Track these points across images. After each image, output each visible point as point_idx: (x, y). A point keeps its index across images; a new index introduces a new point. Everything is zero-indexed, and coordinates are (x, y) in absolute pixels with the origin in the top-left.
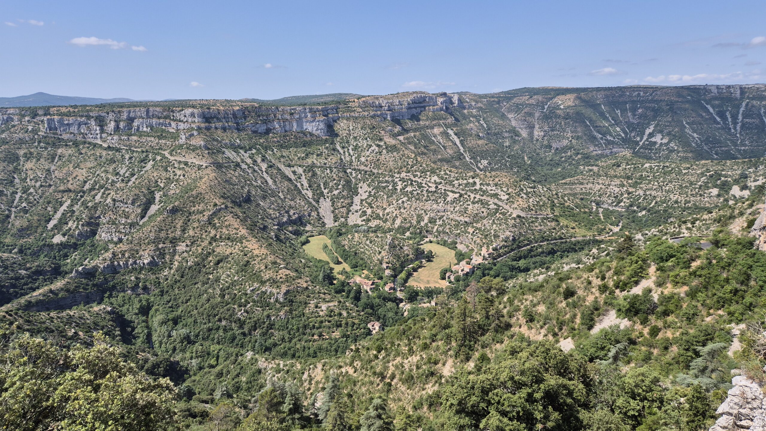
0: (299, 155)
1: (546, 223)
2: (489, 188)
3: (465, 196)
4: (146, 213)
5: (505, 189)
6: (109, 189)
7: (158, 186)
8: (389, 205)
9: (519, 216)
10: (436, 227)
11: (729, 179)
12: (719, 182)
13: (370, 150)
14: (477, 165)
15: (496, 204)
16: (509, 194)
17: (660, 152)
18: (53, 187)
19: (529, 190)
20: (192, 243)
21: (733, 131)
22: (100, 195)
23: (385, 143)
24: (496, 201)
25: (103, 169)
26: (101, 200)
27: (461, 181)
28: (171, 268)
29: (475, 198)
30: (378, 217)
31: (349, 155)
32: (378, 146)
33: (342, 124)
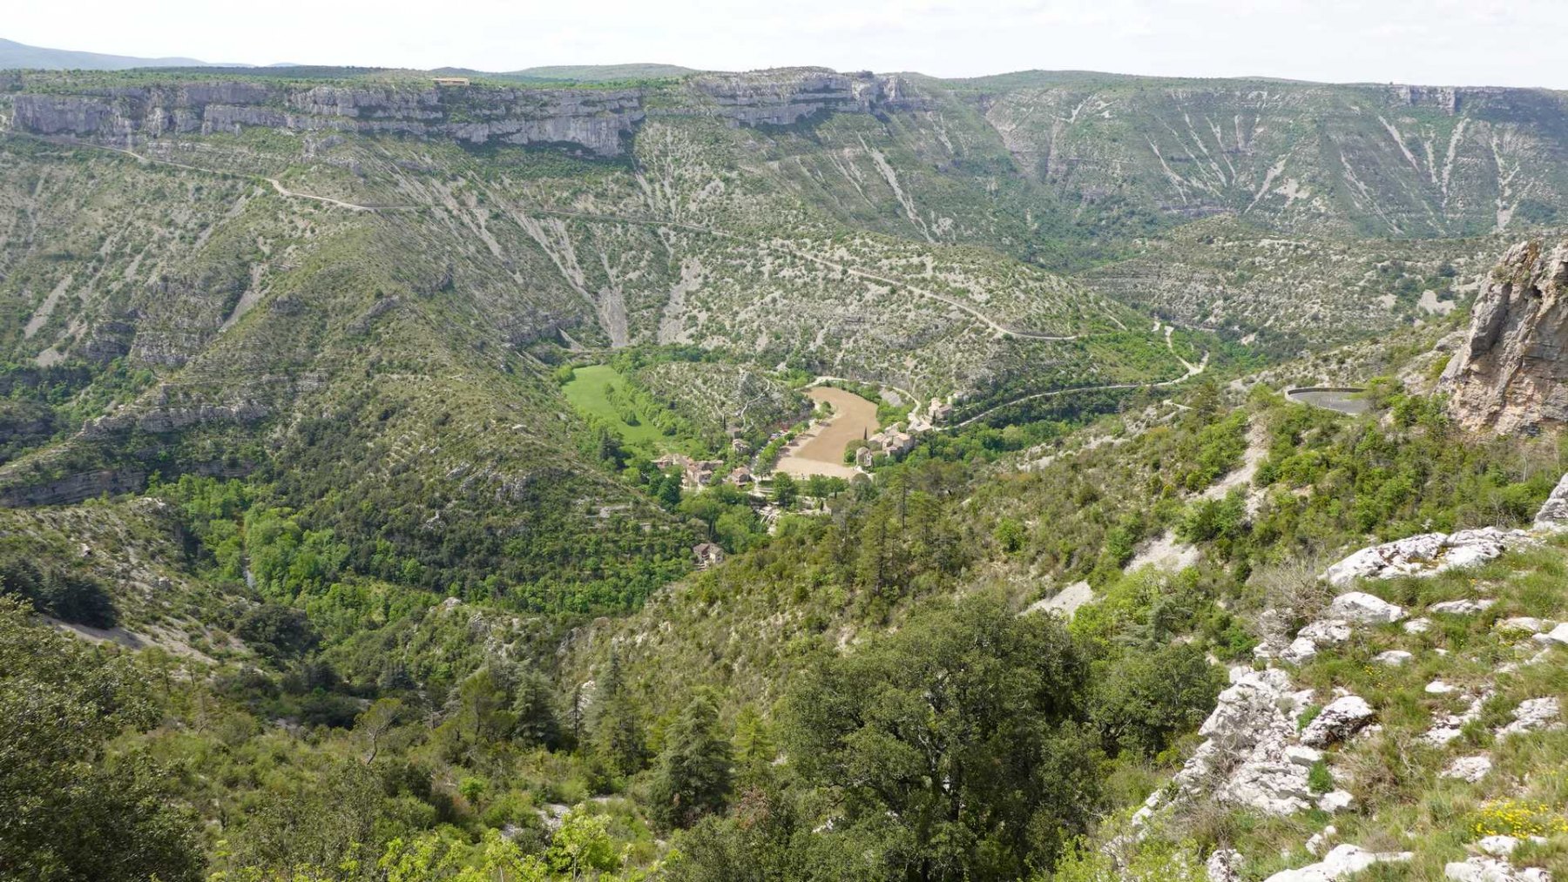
0: (558, 194)
1: (1060, 354)
2: (951, 277)
3: (903, 292)
4: (232, 309)
5: (983, 281)
6: (154, 256)
7: (257, 251)
8: (746, 306)
9: (1008, 338)
10: (840, 355)
11: (1419, 277)
12: (1397, 283)
13: (708, 188)
14: (929, 227)
15: (963, 311)
16: (991, 291)
17: (1292, 217)
18: (33, 248)
19: (1031, 284)
20: (332, 374)
21: (1434, 179)
22: (134, 266)
23: (741, 174)
24: (964, 304)
25: (140, 211)
26: (139, 278)
27: (894, 261)
28: (286, 426)
29: (922, 296)
30: (721, 330)
31: (664, 196)
32: (727, 180)
33: (650, 131)
